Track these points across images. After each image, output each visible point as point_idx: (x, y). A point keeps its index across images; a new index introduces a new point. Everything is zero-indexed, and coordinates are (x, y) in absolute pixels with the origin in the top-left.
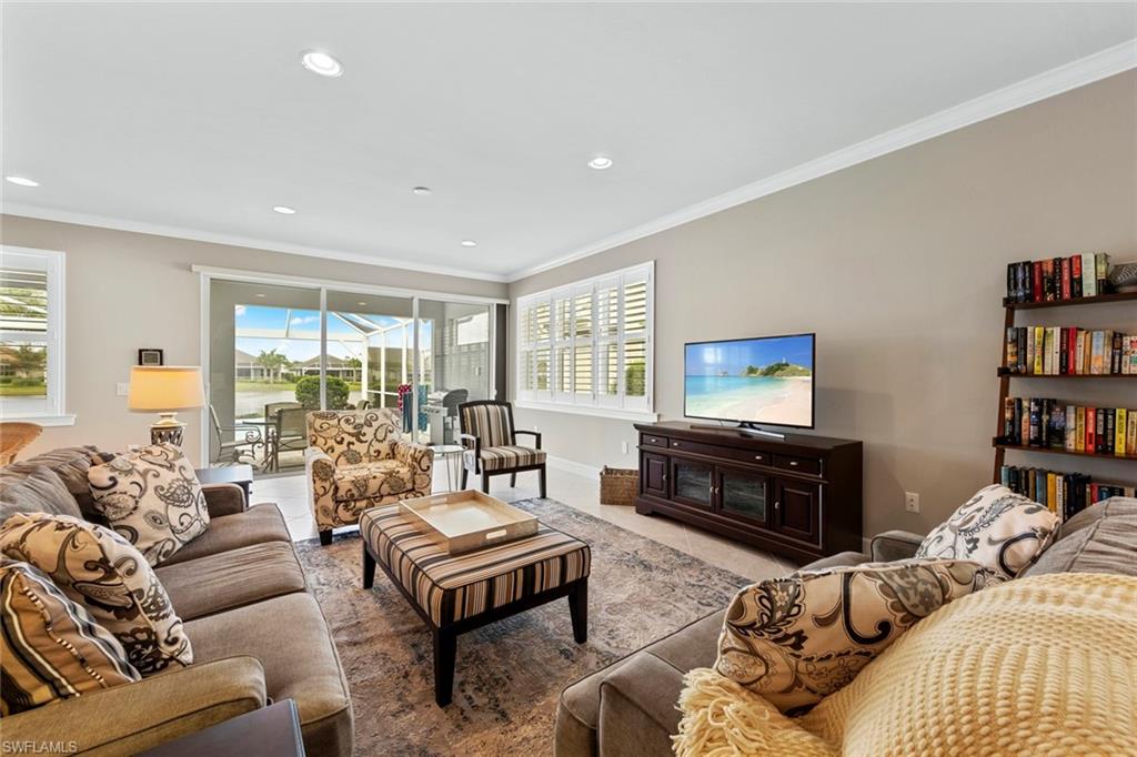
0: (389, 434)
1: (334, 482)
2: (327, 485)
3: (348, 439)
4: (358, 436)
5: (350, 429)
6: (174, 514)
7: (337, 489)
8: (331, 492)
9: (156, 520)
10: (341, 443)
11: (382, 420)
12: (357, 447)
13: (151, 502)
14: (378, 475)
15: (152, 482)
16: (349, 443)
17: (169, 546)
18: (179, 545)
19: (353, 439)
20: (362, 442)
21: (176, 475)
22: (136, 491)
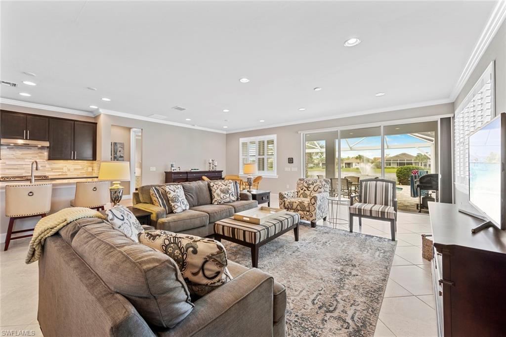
0: (319, 189)
1: (284, 201)
2: (282, 201)
3: (305, 188)
4: (308, 188)
5: (306, 185)
6: (222, 195)
7: (285, 203)
8: (283, 204)
9: (218, 195)
10: (302, 190)
11: (318, 183)
12: (307, 192)
13: (218, 191)
14: (297, 202)
15: (220, 187)
16: (305, 190)
17: (220, 201)
18: (222, 202)
19: (306, 189)
20: (308, 190)
21: (227, 187)
22: (216, 188)
